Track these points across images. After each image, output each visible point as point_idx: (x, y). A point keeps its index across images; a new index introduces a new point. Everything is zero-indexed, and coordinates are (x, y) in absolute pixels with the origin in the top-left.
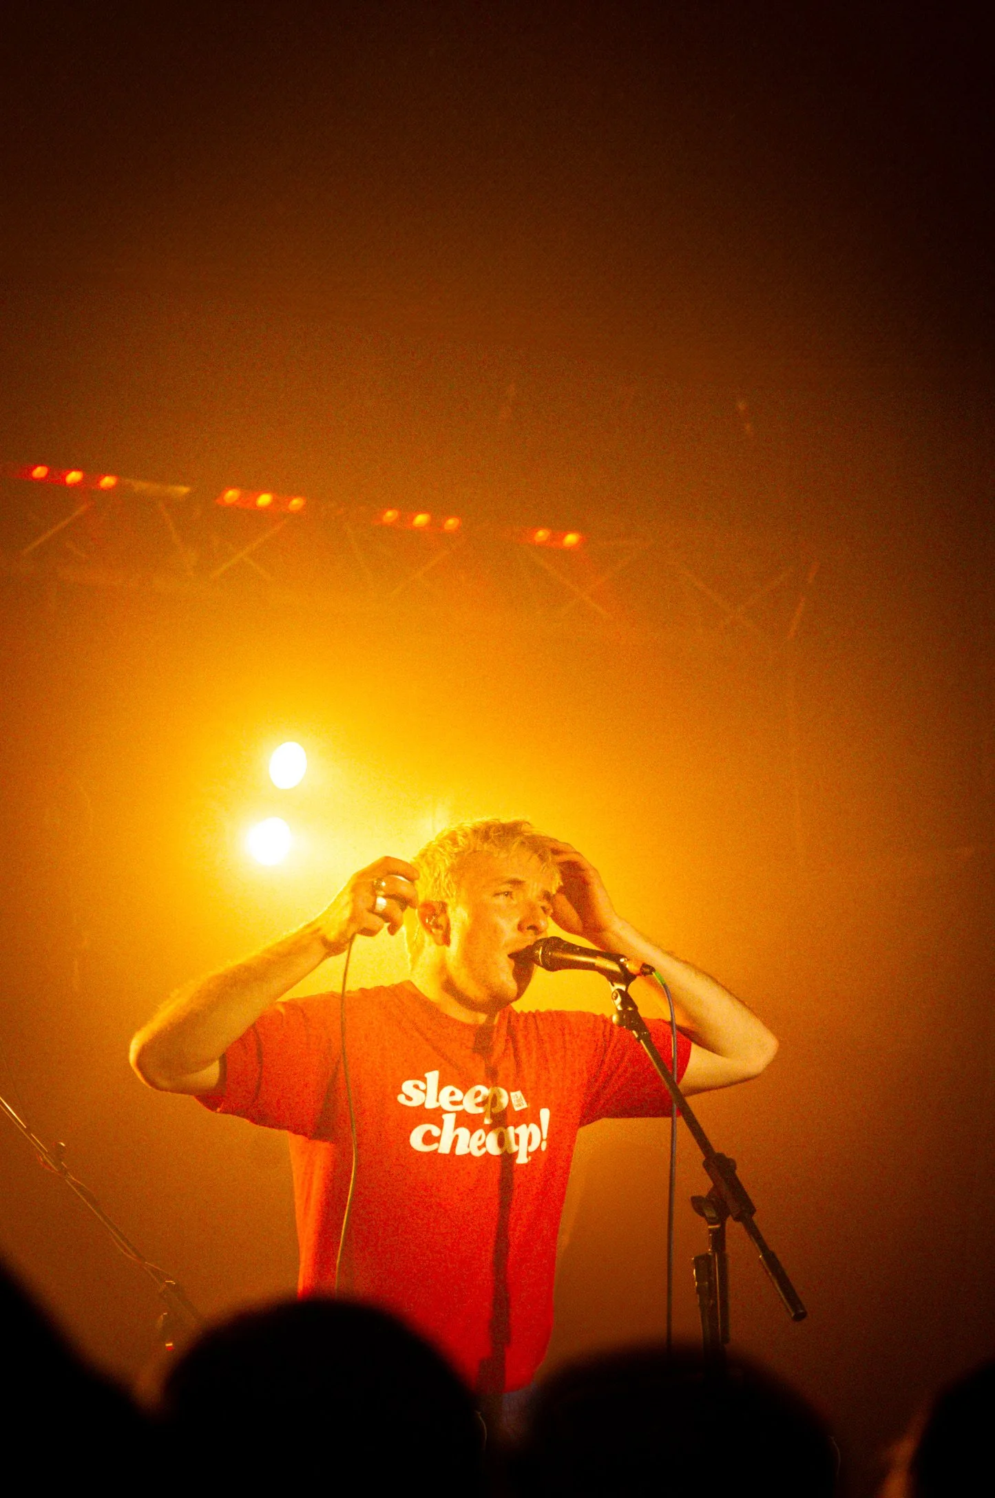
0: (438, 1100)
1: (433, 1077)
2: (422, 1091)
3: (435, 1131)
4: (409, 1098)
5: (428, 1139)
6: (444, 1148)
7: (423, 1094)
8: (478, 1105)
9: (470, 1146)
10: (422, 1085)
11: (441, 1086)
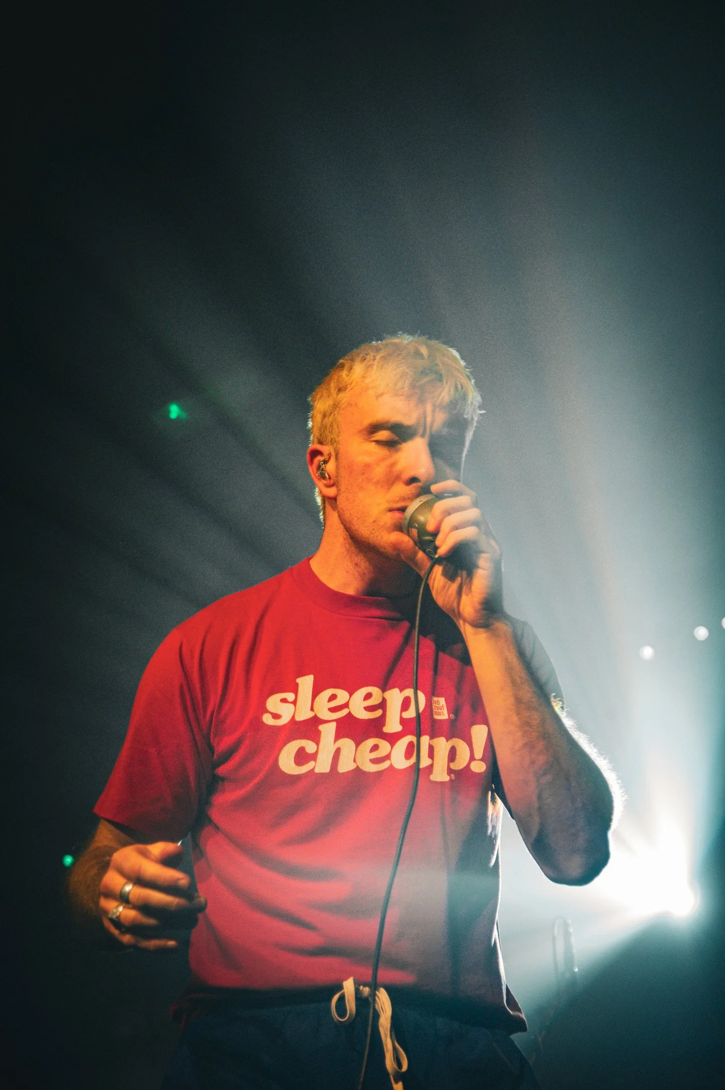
0: (312, 709)
1: (306, 683)
2: (291, 703)
3: (310, 747)
4: (276, 716)
5: (302, 757)
6: (322, 765)
7: (292, 706)
8: (369, 709)
9: (357, 760)
10: (290, 696)
11: (315, 693)
